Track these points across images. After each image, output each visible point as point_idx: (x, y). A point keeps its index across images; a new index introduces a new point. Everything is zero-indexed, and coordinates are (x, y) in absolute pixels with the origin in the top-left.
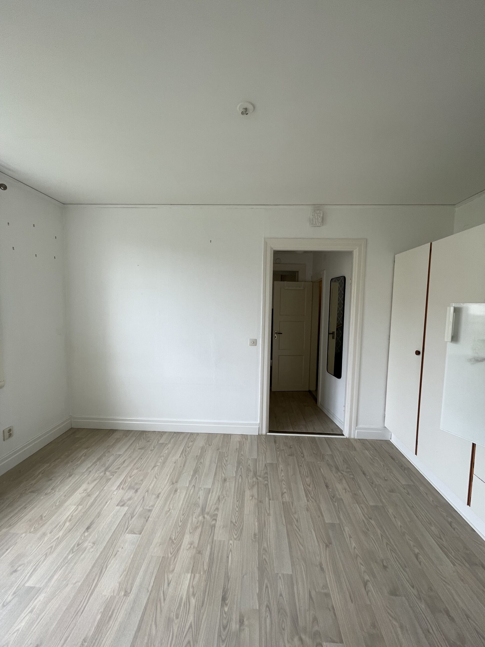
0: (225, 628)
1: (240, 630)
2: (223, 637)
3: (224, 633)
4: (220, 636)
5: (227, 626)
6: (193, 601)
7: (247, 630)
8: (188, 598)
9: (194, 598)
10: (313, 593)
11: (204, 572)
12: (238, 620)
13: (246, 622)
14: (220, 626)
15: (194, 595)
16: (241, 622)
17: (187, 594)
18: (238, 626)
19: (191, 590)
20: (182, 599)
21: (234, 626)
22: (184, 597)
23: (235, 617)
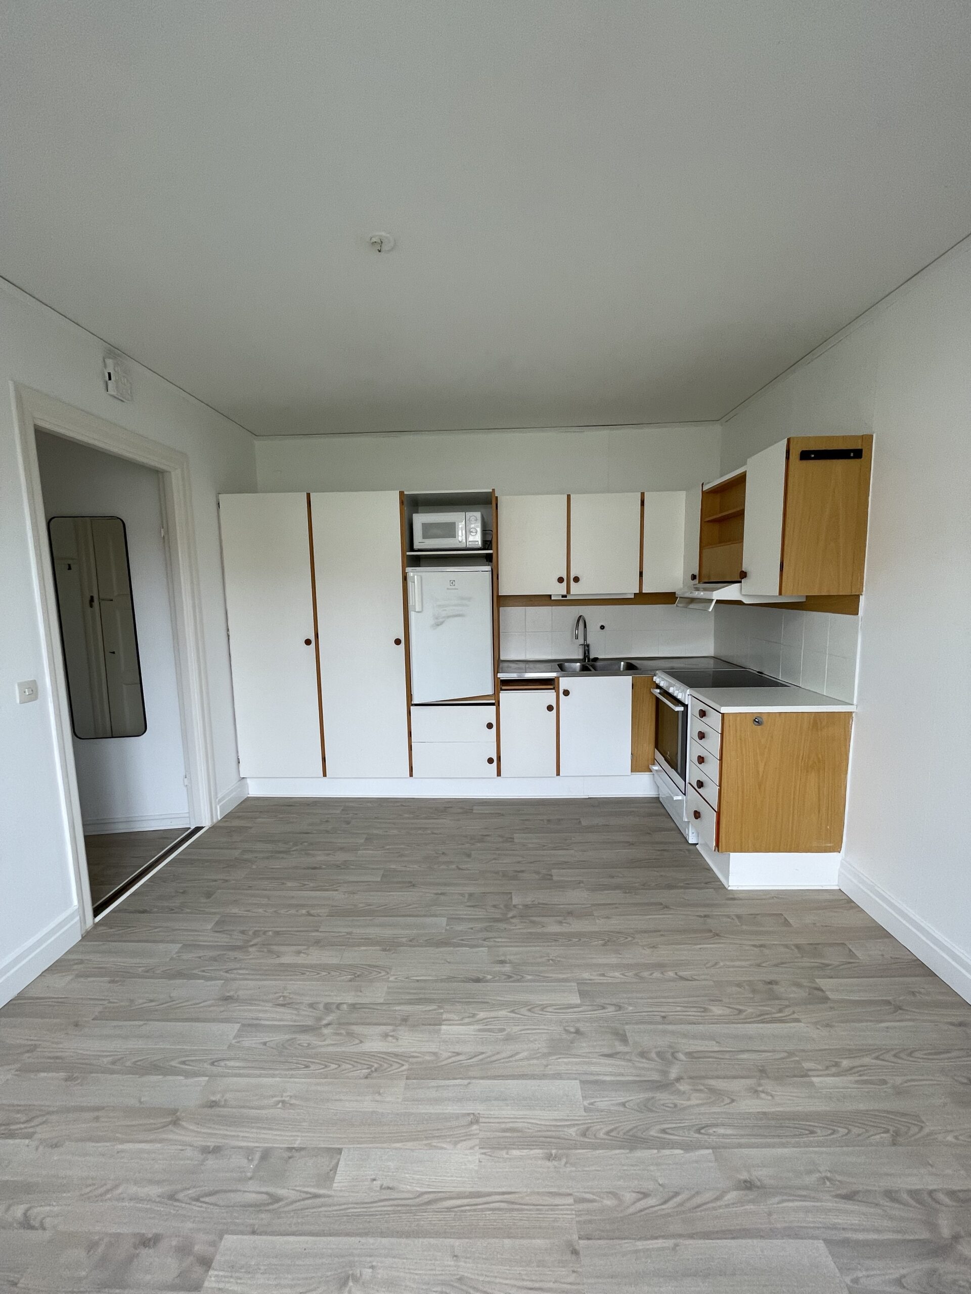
0: (510, 977)
1: (510, 962)
2: (519, 977)
3: (516, 977)
4: (518, 981)
5: (508, 975)
6: (482, 1015)
7: (508, 957)
8: (478, 1022)
9: (478, 1014)
10: (468, 904)
11: (440, 1007)
12: (501, 965)
13: (503, 958)
14: (508, 982)
15: (474, 1015)
16: (502, 962)
17: (473, 1025)
18: (508, 965)
19: (466, 1020)
20: (479, 1030)
21: (507, 968)
22: (477, 1027)
23: (497, 968)
